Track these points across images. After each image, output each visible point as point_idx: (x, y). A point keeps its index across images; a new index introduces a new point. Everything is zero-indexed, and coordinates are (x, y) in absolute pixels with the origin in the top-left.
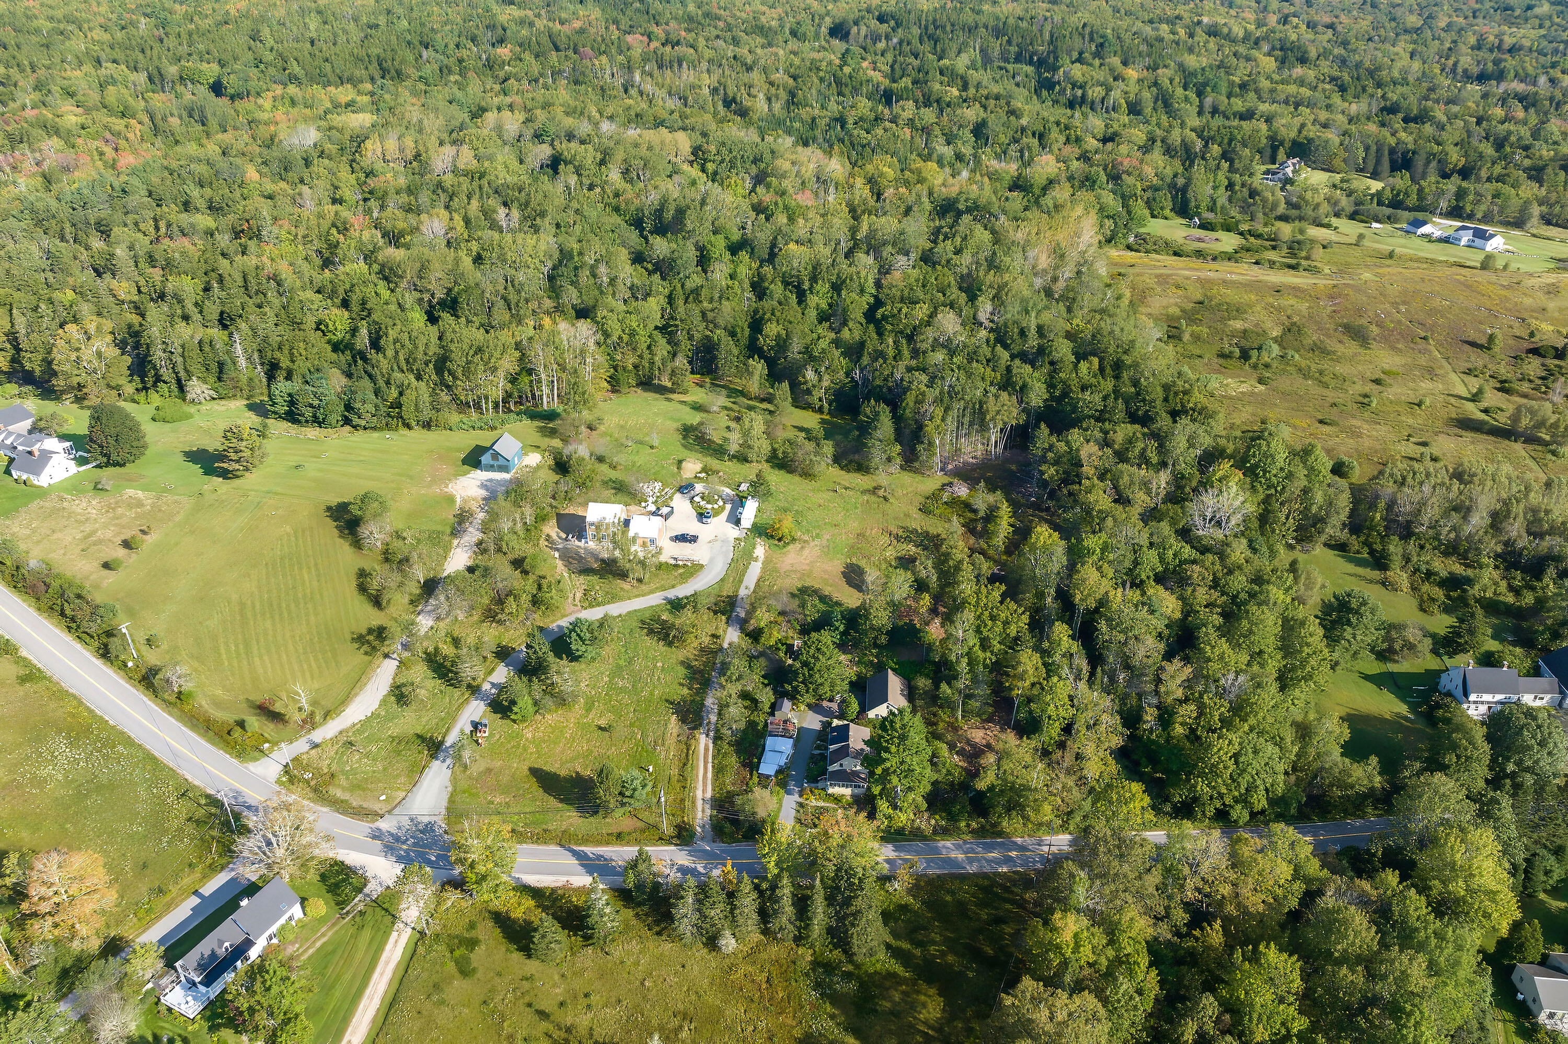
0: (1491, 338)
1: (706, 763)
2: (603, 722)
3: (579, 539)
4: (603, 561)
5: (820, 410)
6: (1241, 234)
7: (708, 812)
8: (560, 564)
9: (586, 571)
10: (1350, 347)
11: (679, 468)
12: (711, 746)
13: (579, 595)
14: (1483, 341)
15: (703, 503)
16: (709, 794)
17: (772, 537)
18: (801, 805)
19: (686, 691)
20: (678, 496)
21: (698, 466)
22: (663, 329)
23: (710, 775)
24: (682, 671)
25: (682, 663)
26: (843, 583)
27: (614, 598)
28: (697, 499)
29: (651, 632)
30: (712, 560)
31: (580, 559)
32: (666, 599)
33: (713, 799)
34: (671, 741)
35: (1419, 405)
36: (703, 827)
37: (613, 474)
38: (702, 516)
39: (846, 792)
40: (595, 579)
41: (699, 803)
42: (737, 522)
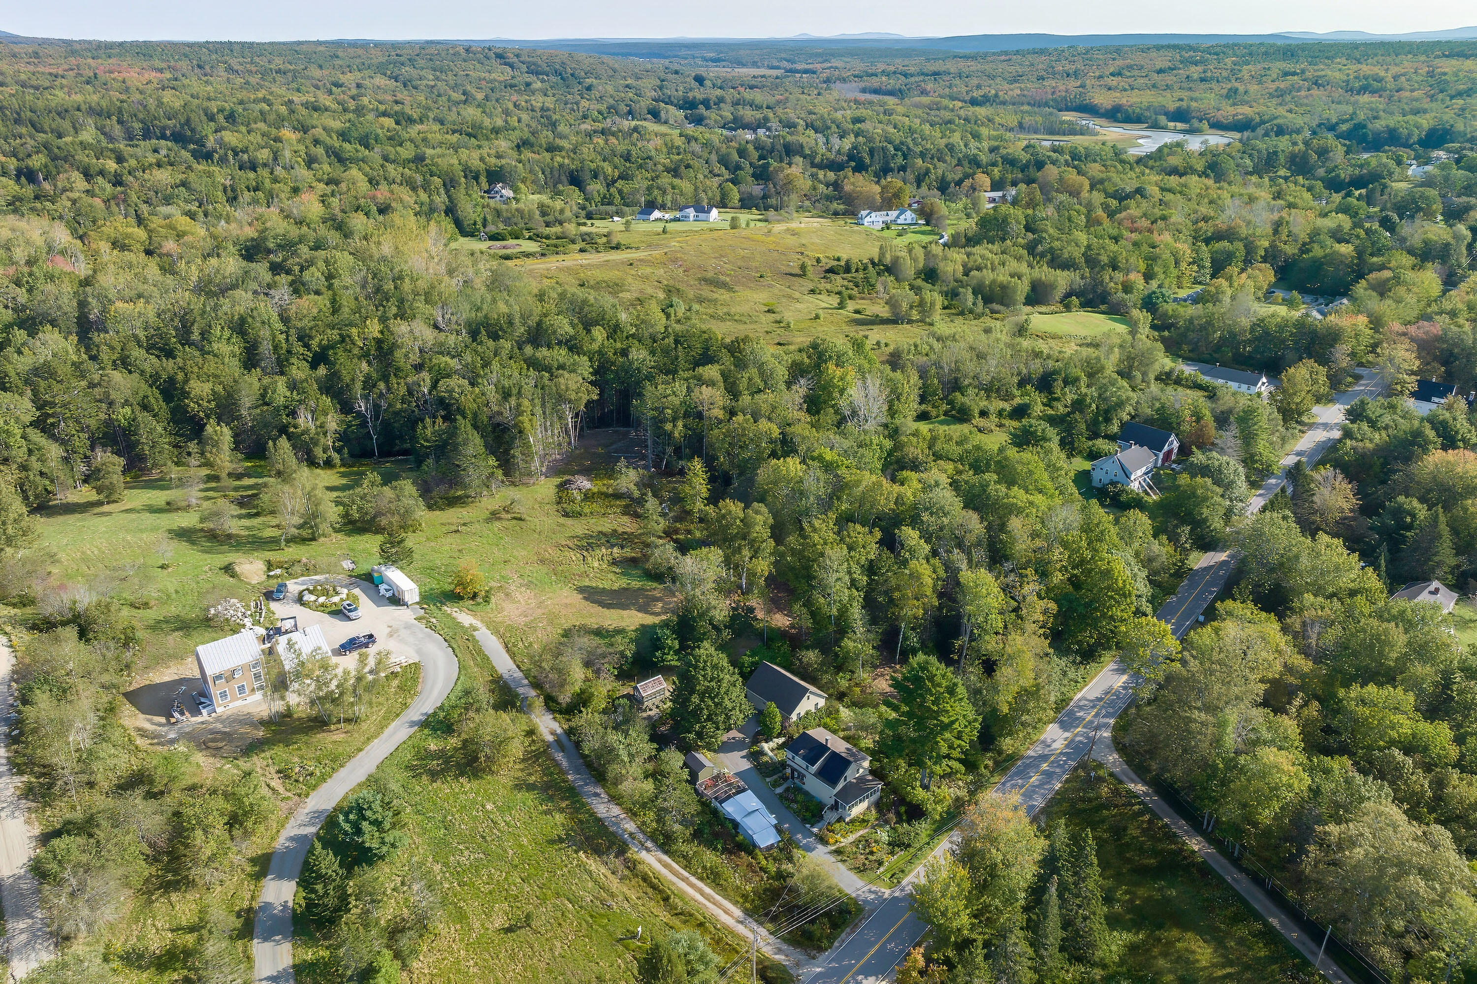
0: (803, 267)
1: (684, 879)
2: (499, 921)
3: (196, 712)
4: (262, 723)
5: (328, 464)
6: (530, 238)
7: (763, 932)
8: (200, 758)
9: (252, 748)
10: (722, 295)
11: (233, 575)
12: (666, 858)
13: (276, 783)
14: (797, 271)
15: (322, 599)
16: (738, 912)
17: (461, 598)
18: (838, 852)
19: (559, 818)
20: (273, 606)
21: (260, 566)
22: (40, 424)
23: (708, 890)
24: (529, 798)
25: (518, 787)
26: (597, 609)
27: (337, 761)
28: (308, 597)
29: (434, 775)
30: (419, 652)
31: (227, 736)
32: (412, 724)
33: (747, 912)
34: (614, 884)
35: (817, 317)
36: (779, 951)
37: (151, 615)
38: (341, 613)
39: (858, 809)
40: (279, 751)
41: (741, 929)
42: (396, 600)
